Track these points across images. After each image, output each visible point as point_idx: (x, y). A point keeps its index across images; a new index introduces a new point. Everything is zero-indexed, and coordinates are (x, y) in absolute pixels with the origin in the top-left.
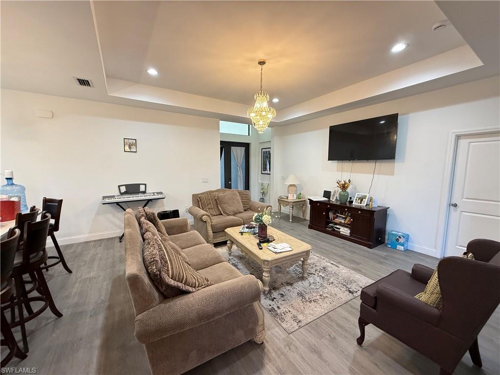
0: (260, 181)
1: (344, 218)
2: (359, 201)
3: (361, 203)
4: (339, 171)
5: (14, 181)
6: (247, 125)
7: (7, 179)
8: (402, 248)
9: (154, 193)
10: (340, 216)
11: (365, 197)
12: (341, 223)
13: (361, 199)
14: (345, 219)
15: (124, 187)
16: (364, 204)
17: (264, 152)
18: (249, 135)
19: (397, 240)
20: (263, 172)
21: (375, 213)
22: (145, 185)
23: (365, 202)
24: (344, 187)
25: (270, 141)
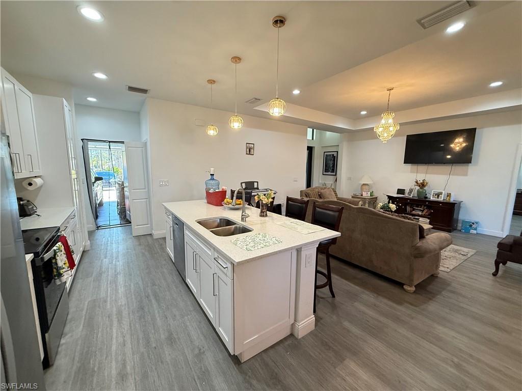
0: (320, 182)
1: (421, 210)
2: (436, 196)
3: (438, 198)
4: (414, 173)
5: (215, 177)
6: (311, 129)
7: (211, 175)
8: (475, 232)
9: (266, 189)
10: (417, 209)
11: (441, 193)
12: (418, 214)
13: (438, 195)
14: (423, 211)
15: (244, 184)
16: (441, 199)
17: (326, 155)
18: (313, 139)
19: (471, 226)
20: (324, 173)
21: (456, 205)
22: (257, 182)
23: (441, 197)
24: (422, 185)
25: (338, 146)
